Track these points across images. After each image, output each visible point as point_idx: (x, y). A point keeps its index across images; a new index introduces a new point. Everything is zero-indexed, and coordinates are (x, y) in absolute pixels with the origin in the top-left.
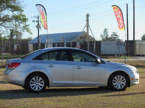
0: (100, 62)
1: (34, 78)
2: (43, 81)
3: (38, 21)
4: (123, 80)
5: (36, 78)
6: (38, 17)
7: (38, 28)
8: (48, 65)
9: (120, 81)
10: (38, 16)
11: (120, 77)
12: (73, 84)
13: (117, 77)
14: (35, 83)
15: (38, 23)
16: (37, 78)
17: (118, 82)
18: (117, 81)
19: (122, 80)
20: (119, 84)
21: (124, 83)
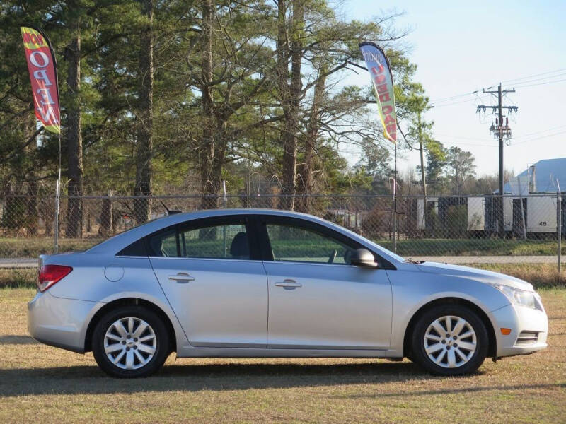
0: (376, 264)
1: (118, 324)
2: (153, 336)
3: (500, 107)
4: (466, 335)
5: (125, 324)
6: (499, 92)
7: (499, 135)
8: (174, 273)
9: (455, 338)
10: (499, 88)
11: (454, 323)
12: (267, 346)
13: (443, 323)
14: (124, 343)
15: (500, 114)
16: (131, 321)
17: (444, 342)
18: (440, 339)
19: (460, 334)
20: (448, 348)
21: (472, 347)
